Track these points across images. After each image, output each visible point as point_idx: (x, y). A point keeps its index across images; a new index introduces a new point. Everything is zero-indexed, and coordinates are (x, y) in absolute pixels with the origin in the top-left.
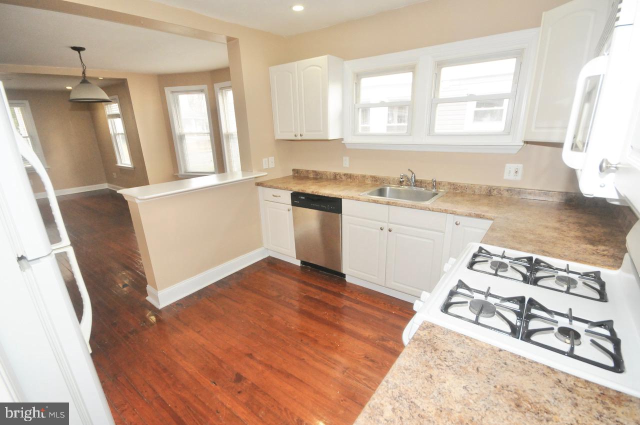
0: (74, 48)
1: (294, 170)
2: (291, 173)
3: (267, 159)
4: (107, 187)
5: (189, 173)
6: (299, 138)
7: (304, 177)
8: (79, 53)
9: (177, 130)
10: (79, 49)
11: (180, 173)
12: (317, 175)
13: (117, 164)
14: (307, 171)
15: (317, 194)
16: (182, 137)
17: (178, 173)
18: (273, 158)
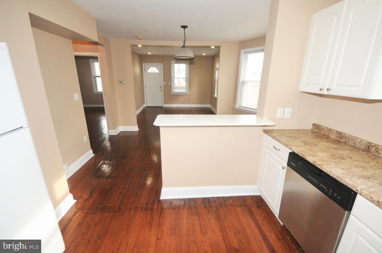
0: (183, 27)
1: (314, 125)
2: (310, 127)
3: (282, 109)
4: (209, 107)
5: (241, 107)
6: (325, 92)
7: (324, 135)
8: (184, 29)
9: (242, 78)
10: (184, 27)
11: (236, 107)
12: (341, 138)
13: (214, 95)
14: (330, 130)
15: (319, 167)
16: (243, 83)
17: (235, 106)
18: (291, 109)
